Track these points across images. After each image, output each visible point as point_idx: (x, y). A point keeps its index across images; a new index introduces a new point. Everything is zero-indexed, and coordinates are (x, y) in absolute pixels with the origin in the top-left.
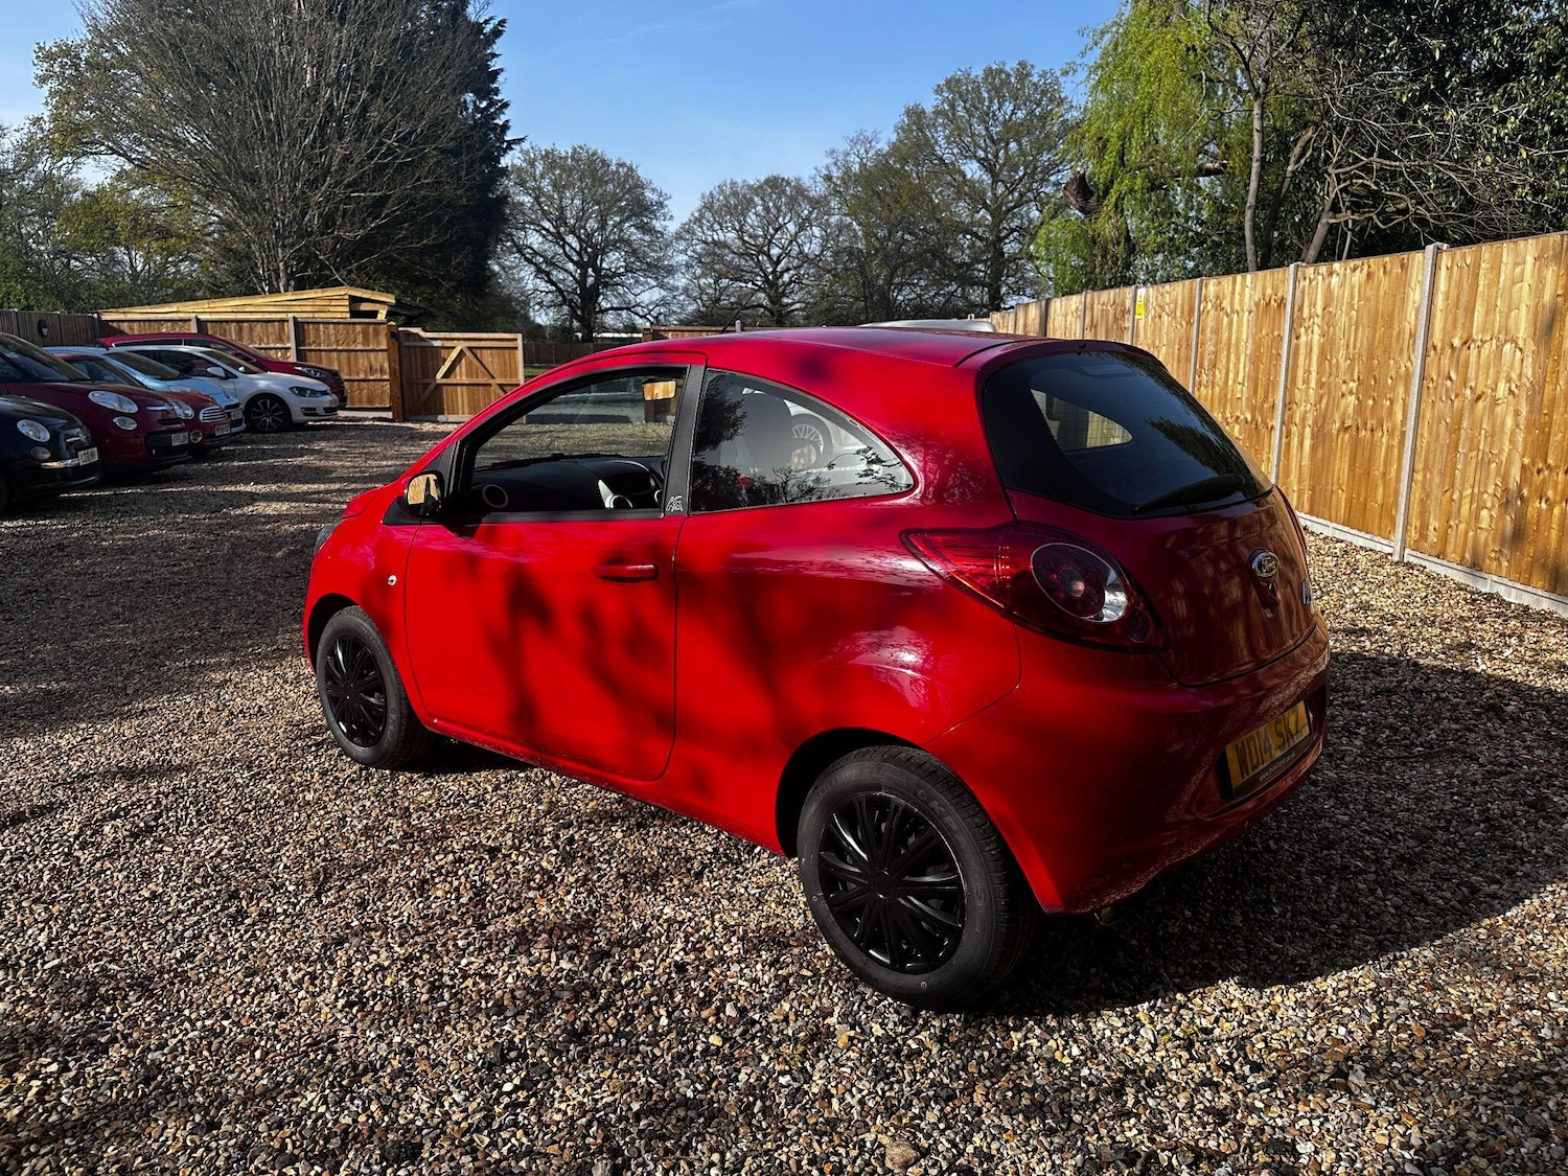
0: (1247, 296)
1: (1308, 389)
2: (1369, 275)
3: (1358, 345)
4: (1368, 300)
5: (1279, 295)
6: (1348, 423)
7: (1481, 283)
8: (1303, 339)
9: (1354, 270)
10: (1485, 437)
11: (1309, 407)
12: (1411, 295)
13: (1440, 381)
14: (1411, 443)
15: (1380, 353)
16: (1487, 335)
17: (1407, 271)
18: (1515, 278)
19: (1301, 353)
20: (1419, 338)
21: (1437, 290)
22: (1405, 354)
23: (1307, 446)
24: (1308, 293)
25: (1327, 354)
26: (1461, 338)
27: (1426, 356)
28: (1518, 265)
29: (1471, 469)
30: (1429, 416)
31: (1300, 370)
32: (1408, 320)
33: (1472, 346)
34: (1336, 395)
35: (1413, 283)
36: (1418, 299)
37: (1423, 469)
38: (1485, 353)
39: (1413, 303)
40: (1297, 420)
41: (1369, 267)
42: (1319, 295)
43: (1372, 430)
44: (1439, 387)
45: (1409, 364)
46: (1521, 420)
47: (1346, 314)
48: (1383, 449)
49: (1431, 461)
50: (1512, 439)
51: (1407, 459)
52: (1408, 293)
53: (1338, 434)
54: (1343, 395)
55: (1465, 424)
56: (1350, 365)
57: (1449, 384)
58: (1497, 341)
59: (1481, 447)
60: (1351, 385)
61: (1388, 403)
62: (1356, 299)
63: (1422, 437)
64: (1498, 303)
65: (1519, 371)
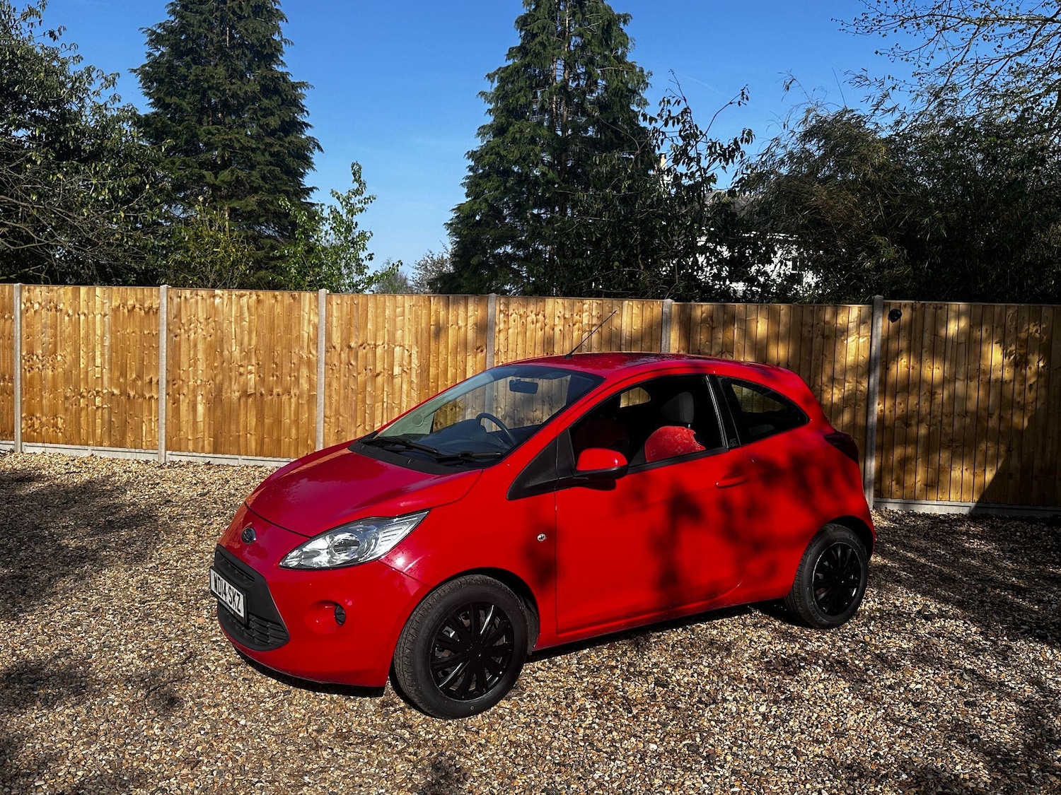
0: (99, 303)
1: (196, 371)
2: (259, 301)
3: (254, 342)
4: (260, 316)
6: (251, 391)
7: (370, 314)
8: (184, 336)
9: (241, 296)
10: (388, 395)
11: (199, 382)
12: (306, 316)
13: (342, 366)
14: (323, 401)
15: (279, 348)
16: (379, 342)
17: (299, 302)
18: (397, 314)
19: (183, 346)
20: (321, 341)
21: (329, 315)
22: (306, 350)
23: (201, 409)
24: (186, 307)
25: (216, 347)
26: (356, 343)
27: (327, 351)
28: (399, 307)
29: (378, 413)
30: (335, 385)
31: (184, 359)
32: (307, 330)
33: (368, 347)
34: (233, 374)
35: (307, 310)
36: (314, 319)
37: (335, 415)
38: (379, 351)
39: (309, 321)
40: (185, 392)
41: (258, 296)
42: (200, 309)
43: (278, 395)
44: (342, 369)
45: (311, 356)
46: (414, 386)
47: (236, 323)
48: (293, 406)
49: (342, 410)
50: (408, 395)
51: (320, 411)
52: (303, 315)
53: (239, 399)
54: (241, 374)
55: (369, 389)
56: (247, 356)
57: (351, 367)
58: (388, 345)
59: (385, 400)
60: (250, 367)
61: (293, 378)
62: (246, 315)
63: (330, 397)
64: (387, 325)
65: (408, 361)
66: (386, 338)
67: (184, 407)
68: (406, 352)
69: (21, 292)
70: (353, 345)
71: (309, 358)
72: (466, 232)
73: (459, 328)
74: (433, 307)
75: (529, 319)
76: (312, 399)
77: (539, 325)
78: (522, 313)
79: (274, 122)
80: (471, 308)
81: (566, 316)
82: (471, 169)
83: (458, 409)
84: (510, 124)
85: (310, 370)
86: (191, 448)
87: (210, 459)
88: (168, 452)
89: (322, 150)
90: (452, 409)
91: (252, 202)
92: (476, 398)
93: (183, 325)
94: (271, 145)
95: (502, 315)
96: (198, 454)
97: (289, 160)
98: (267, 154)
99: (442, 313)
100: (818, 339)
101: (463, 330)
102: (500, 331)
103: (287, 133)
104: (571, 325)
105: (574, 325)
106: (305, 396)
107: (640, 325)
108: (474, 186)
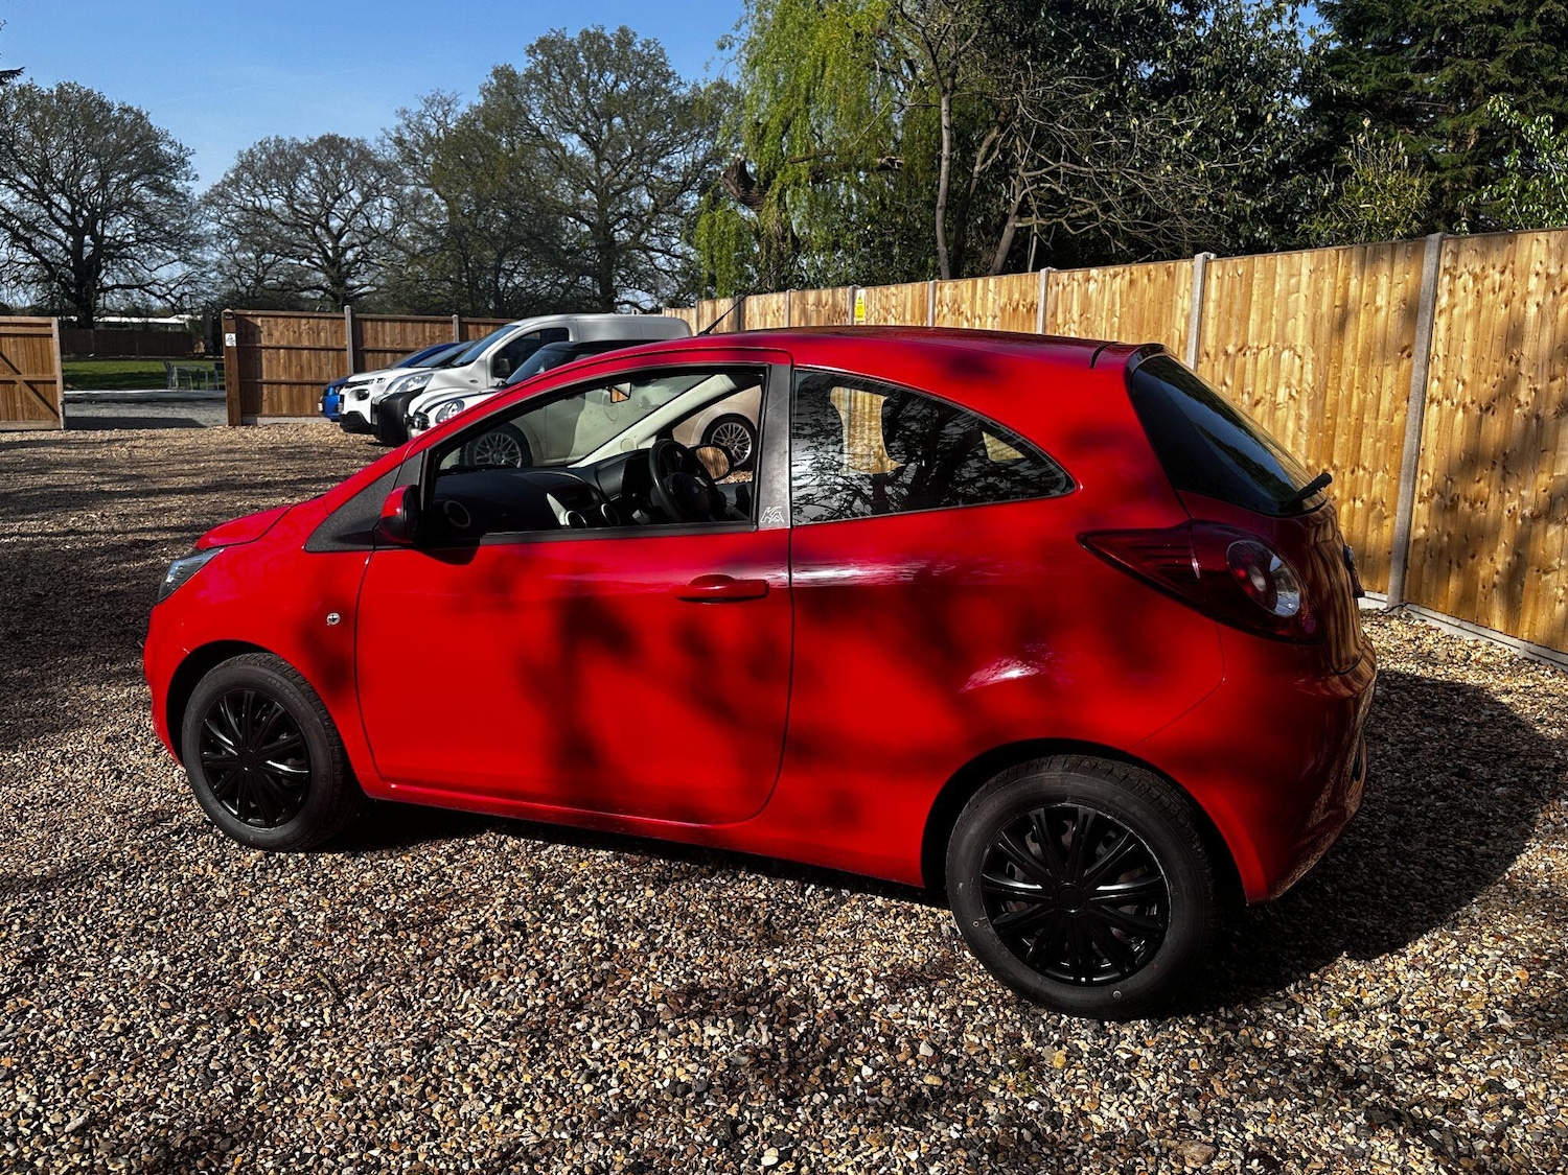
0: (991, 300)
2: (1132, 282)
4: (1131, 306)
5: (1028, 300)
7: (1255, 292)
9: (1115, 276)
12: (1180, 302)
16: (1264, 343)
17: (1174, 279)
18: (1291, 288)
20: (1193, 345)
24: (1064, 298)
26: (1235, 345)
28: (1294, 276)
32: (1178, 327)
33: (1248, 353)
35: (1181, 291)
36: (1188, 306)
38: (1262, 359)
41: (1131, 274)
42: (1075, 301)
46: (1304, 423)
47: (1107, 320)
52: (1177, 301)
58: (1275, 347)
62: (1118, 306)
64: (1274, 312)
65: (1298, 377)
66: (1273, 333)
68: (1297, 360)
69: (935, 292)
70: (1231, 349)
73: (1378, 310)
74: (1341, 272)
75: (1487, 282)
77: (1502, 295)
78: (1478, 270)
80: (1398, 269)
81: (1552, 271)
92: (1392, 451)
93: (1060, 325)
95: (1448, 277)
99: (1354, 282)
101: (1383, 313)
102: (1440, 313)
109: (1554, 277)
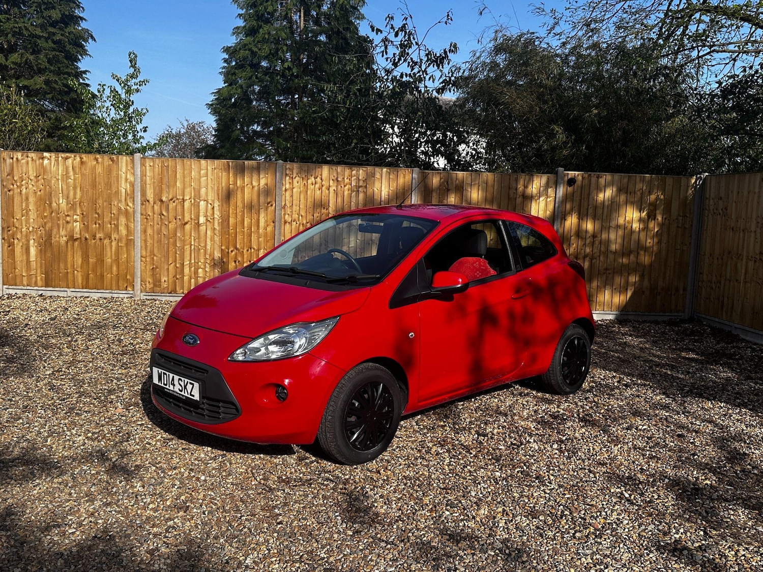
1: (27, 220)
2: (82, 163)
3: (78, 196)
4: (84, 175)
6: (77, 236)
7: (178, 175)
8: (17, 191)
9: (67, 158)
10: (194, 240)
11: (31, 229)
12: (124, 175)
13: (155, 216)
14: (139, 244)
15: (100, 202)
16: (187, 197)
17: (117, 164)
18: (202, 175)
19: (15, 199)
20: (137, 196)
21: (143, 175)
22: (124, 203)
23: (33, 251)
24: (17, 167)
25: (46, 200)
26: (167, 197)
27: (142, 204)
28: (203, 170)
29: (187, 253)
30: (149, 231)
31: (17, 209)
32: (124, 187)
33: (177, 201)
34: (61, 222)
35: (124, 170)
36: (130, 178)
37: (150, 255)
38: (187, 204)
39: (126, 179)
40: (19, 237)
41: (81, 158)
42: (30, 169)
43: (101, 239)
44: (155, 219)
45: (128, 208)
46: (217, 232)
47: (63, 180)
48: (114, 248)
49: (156, 251)
50: (212, 239)
51: (138, 251)
52: (121, 175)
53: (67, 243)
54: (68, 222)
55: (179, 234)
56: (72, 207)
57: (163, 217)
58: (194, 200)
59: (193, 243)
60: (75, 217)
61: (113, 226)
62: (71, 173)
63: (146, 241)
64: (192, 184)
65: (211, 213)
66: (193, 194)
67: (18, 250)
68: (209, 205)
70: (164, 199)
71: (126, 210)
72: (224, 112)
73: (253, 187)
74: (231, 170)
75: (309, 181)
76: (130, 243)
77: (317, 186)
78: (303, 176)
79: (55, 15)
80: (262, 172)
81: (339, 179)
82: (226, 61)
83: (253, 250)
84: (261, 27)
85: (128, 219)
86: (25, 283)
87: (42, 292)
88: (5, 286)
89: (95, 40)
90: (248, 250)
91: (39, 81)
93: (16, 181)
94: (54, 34)
95: (287, 177)
96: (32, 288)
97: (68, 47)
98: (50, 41)
100: (520, 199)
101: (256, 189)
102: (286, 190)
103: (67, 25)
104: (343, 186)
105: (345, 186)
106: (124, 240)
107: (395, 187)
108: (230, 75)
109: (340, 181)
